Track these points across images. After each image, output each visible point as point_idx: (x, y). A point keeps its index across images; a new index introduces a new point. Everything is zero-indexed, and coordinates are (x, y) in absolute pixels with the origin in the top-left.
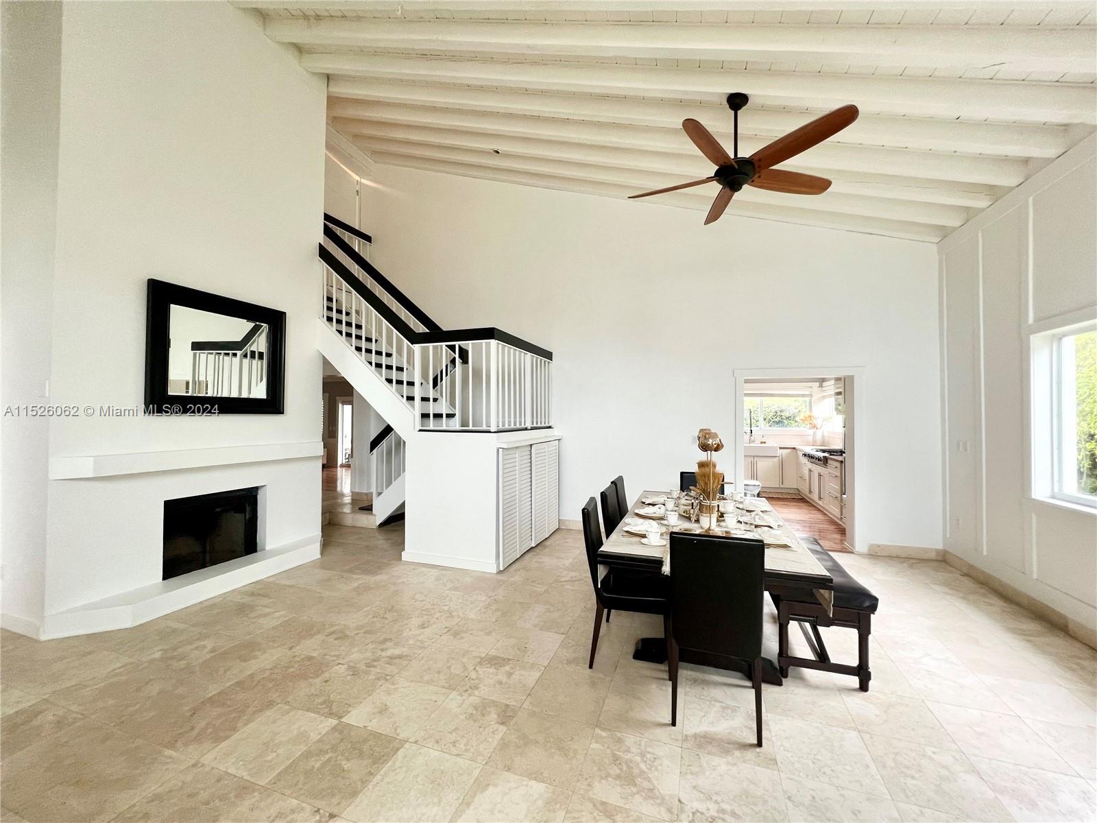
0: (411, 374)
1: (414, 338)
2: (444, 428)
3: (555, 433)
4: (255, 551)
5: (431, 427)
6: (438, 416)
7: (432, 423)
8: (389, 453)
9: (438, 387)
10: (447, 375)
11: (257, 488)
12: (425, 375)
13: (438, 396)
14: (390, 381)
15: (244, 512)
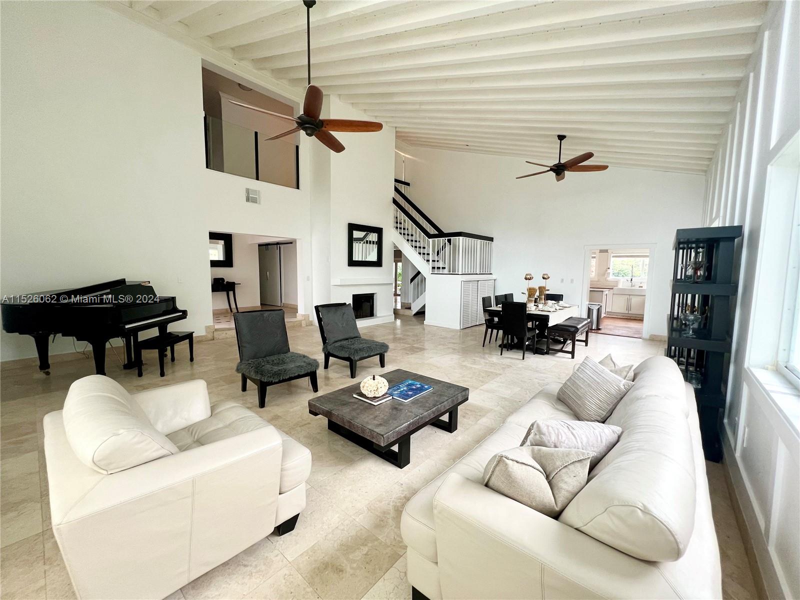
0: (428, 250)
1: (430, 236)
2: (441, 273)
3: (494, 277)
4: (373, 316)
5: (436, 273)
6: (439, 268)
7: (436, 271)
8: (418, 285)
9: (439, 255)
10: (442, 250)
11: (373, 294)
12: (434, 251)
13: (439, 259)
14: (420, 254)
15: (370, 303)
